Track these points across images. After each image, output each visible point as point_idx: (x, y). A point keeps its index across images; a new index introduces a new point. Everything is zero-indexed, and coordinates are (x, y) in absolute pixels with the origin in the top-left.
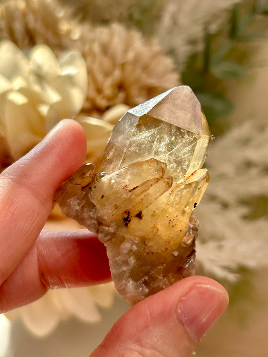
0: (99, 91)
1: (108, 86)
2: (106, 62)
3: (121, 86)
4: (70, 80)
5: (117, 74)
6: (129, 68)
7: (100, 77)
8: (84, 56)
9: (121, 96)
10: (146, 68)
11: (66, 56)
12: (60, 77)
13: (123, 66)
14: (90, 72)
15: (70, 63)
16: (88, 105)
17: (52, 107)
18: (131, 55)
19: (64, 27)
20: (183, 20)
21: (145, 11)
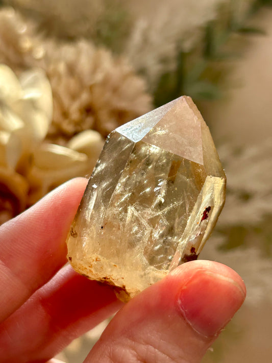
0: (65, 114)
1: (74, 109)
2: (73, 84)
3: (89, 110)
4: (32, 104)
5: (85, 97)
6: (97, 91)
7: (66, 101)
8: (49, 76)
9: (89, 121)
10: (116, 90)
11: (29, 77)
12: (21, 101)
13: (91, 88)
14: (55, 95)
15: (33, 84)
16: (53, 131)
17: (13, 134)
18: (99, 77)
19: (27, 44)
20: (155, 38)
21: (113, 26)
